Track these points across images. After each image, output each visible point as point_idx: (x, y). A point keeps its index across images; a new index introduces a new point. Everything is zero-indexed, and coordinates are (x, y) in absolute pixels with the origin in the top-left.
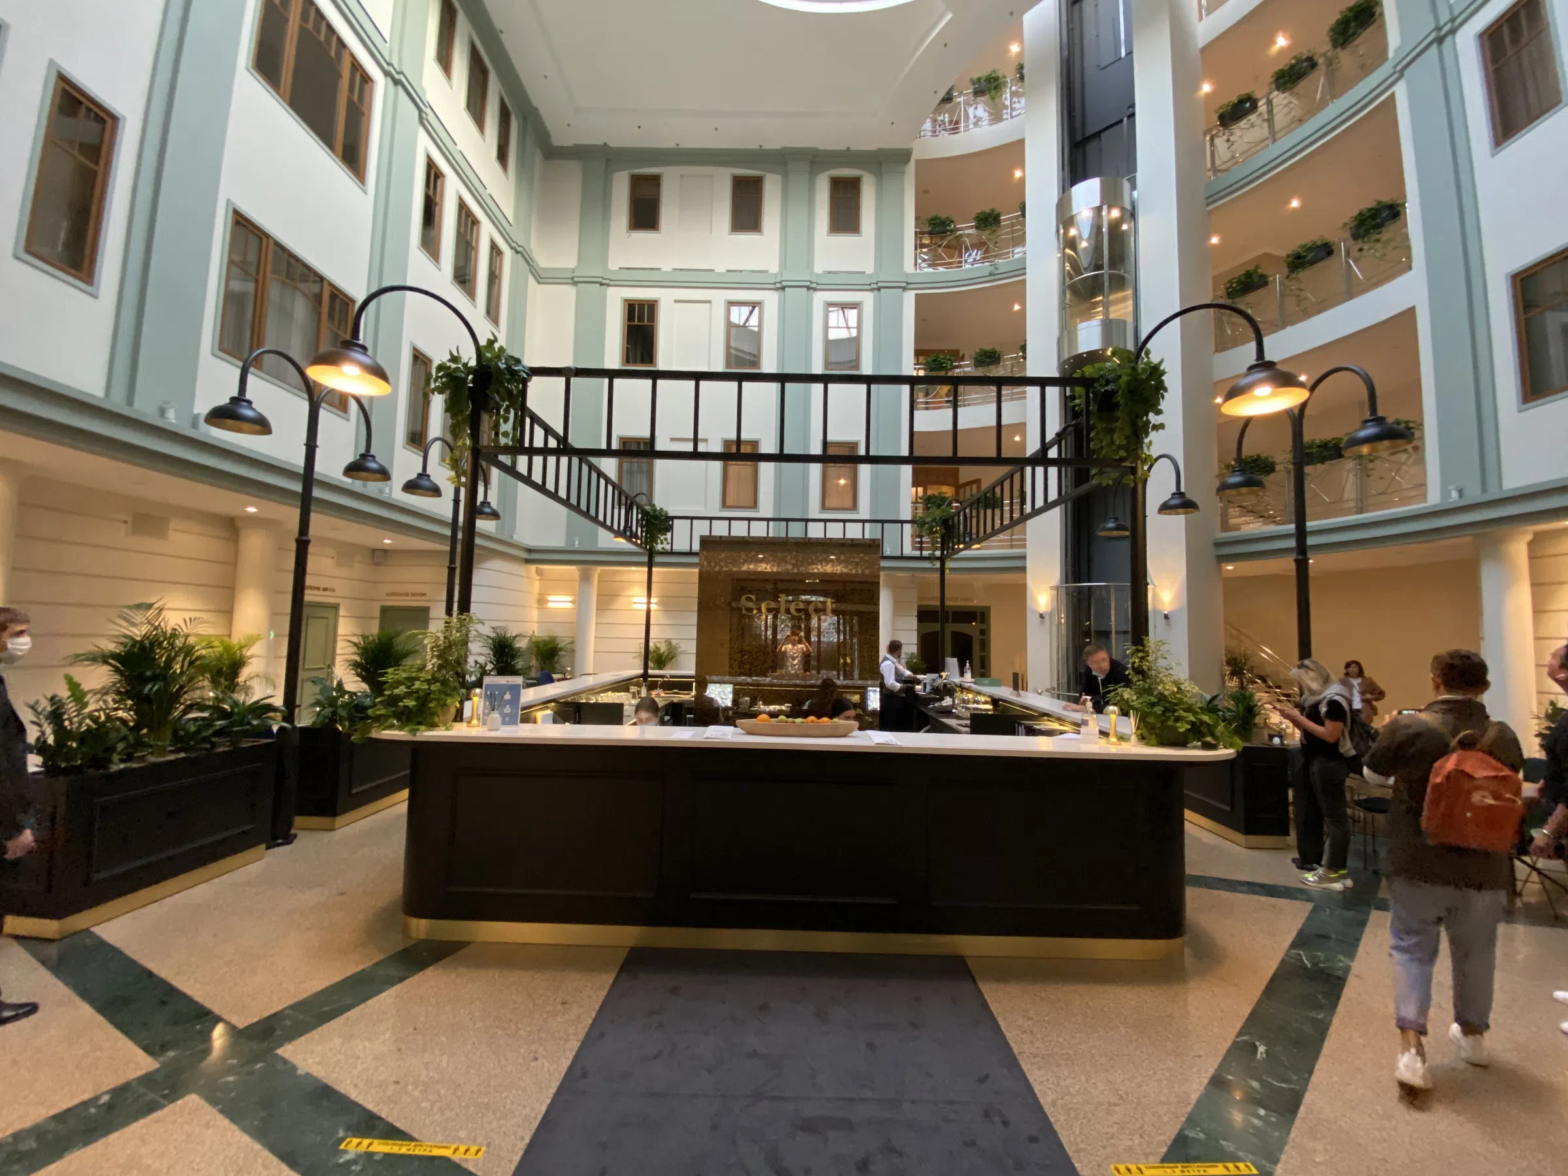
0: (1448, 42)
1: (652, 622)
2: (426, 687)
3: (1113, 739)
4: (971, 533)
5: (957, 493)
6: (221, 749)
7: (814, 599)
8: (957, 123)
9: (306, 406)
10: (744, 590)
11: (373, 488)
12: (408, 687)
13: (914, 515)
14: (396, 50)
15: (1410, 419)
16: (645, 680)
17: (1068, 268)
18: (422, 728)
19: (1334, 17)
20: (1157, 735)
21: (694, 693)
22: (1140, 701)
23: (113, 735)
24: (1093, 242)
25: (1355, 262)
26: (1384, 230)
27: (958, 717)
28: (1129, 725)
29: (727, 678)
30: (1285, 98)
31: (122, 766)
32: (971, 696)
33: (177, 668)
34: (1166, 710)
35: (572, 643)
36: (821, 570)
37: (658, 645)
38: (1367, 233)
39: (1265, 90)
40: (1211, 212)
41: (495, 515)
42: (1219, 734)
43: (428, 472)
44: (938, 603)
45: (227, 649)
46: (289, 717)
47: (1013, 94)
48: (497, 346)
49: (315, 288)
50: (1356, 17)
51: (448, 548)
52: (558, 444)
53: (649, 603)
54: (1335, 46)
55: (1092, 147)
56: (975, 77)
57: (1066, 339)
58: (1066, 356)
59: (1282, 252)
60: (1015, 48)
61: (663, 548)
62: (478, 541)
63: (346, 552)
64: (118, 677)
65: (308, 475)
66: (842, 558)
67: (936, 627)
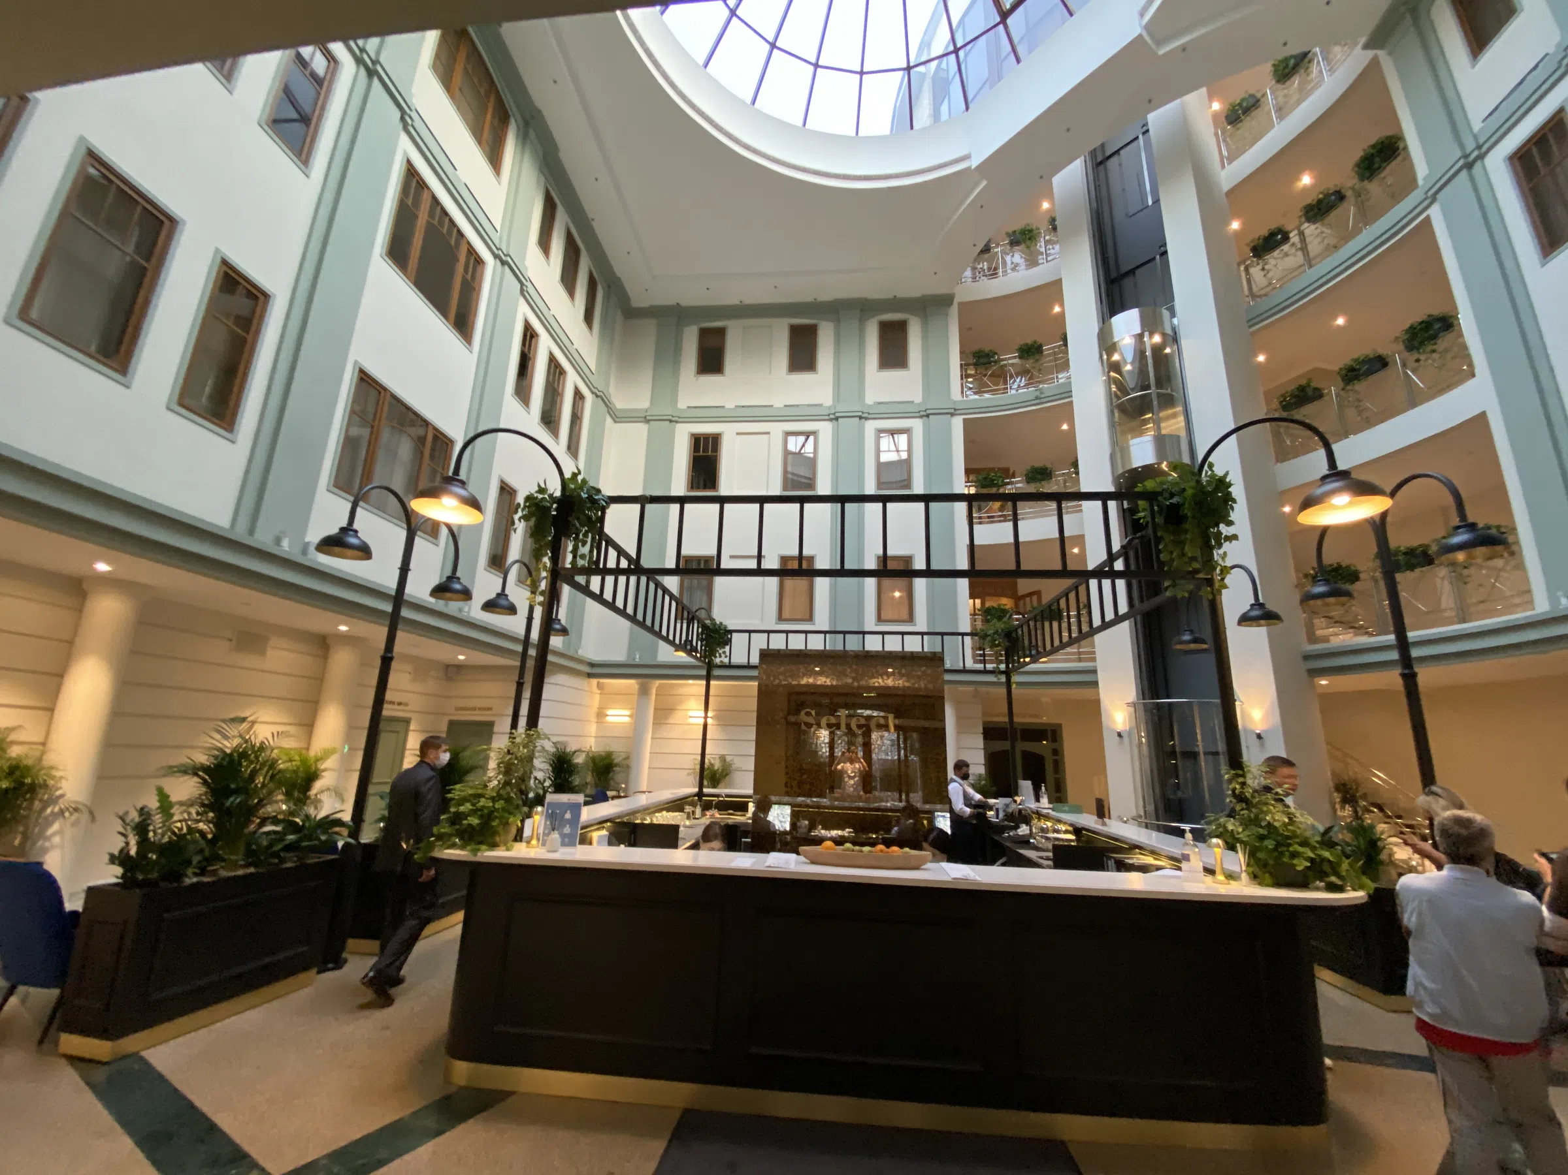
0: (1477, 167)
1: (709, 736)
2: (491, 804)
3: (1221, 878)
4: (1037, 646)
5: (1017, 605)
6: (289, 865)
7: (875, 714)
8: (995, 269)
9: (403, 534)
10: (801, 706)
11: (453, 607)
12: (473, 805)
13: (973, 626)
14: (505, 238)
15: (1502, 524)
16: (700, 799)
17: (1114, 389)
18: (484, 847)
19: (1358, 154)
20: (1271, 874)
21: (750, 814)
22: (1247, 833)
23: (192, 847)
24: (1137, 364)
25: (1412, 372)
26: (1439, 341)
27: (1036, 848)
28: (1238, 861)
29: (786, 799)
30: (1316, 228)
31: (195, 880)
32: (1049, 824)
33: (260, 780)
34: (1278, 845)
35: (628, 758)
36: (882, 684)
37: (713, 761)
38: (1422, 343)
39: (1297, 222)
40: (1252, 334)
41: (564, 631)
42: (1344, 874)
43: (507, 592)
44: (1006, 719)
45: (304, 761)
46: (355, 831)
47: (1047, 243)
48: (580, 478)
49: (421, 431)
50: (1380, 151)
51: (518, 664)
52: (629, 565)
53: (706, 717)
54: (1362, 178)
55: (1128, 282)
56: (1010, 230)
57: (1118, 456)
58: (1120, 471)
59: (1335, 367)
60: (1046, 205)
61: (721, 662)
62: (550, 658)
63: (422, 668)
64: (204, 789)
65: (398, 598)
66: (903, 671)
67: (1004, 745)
